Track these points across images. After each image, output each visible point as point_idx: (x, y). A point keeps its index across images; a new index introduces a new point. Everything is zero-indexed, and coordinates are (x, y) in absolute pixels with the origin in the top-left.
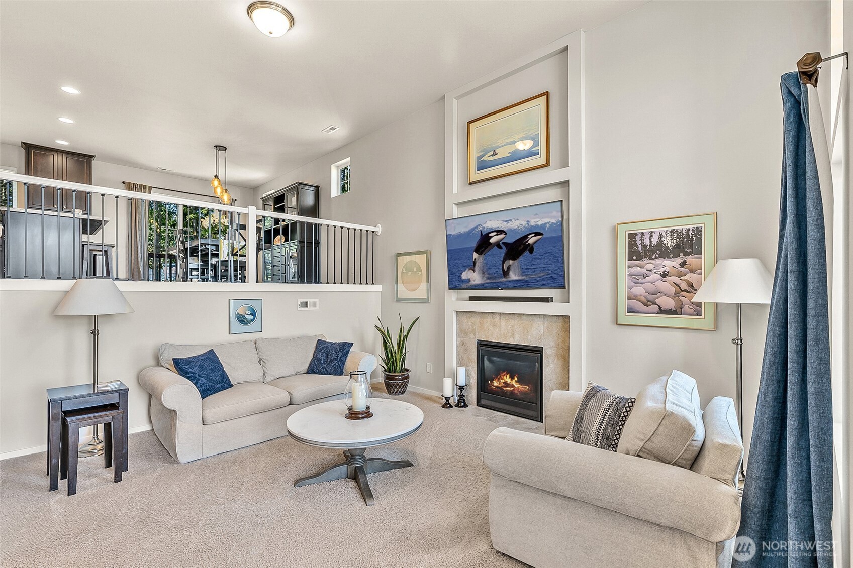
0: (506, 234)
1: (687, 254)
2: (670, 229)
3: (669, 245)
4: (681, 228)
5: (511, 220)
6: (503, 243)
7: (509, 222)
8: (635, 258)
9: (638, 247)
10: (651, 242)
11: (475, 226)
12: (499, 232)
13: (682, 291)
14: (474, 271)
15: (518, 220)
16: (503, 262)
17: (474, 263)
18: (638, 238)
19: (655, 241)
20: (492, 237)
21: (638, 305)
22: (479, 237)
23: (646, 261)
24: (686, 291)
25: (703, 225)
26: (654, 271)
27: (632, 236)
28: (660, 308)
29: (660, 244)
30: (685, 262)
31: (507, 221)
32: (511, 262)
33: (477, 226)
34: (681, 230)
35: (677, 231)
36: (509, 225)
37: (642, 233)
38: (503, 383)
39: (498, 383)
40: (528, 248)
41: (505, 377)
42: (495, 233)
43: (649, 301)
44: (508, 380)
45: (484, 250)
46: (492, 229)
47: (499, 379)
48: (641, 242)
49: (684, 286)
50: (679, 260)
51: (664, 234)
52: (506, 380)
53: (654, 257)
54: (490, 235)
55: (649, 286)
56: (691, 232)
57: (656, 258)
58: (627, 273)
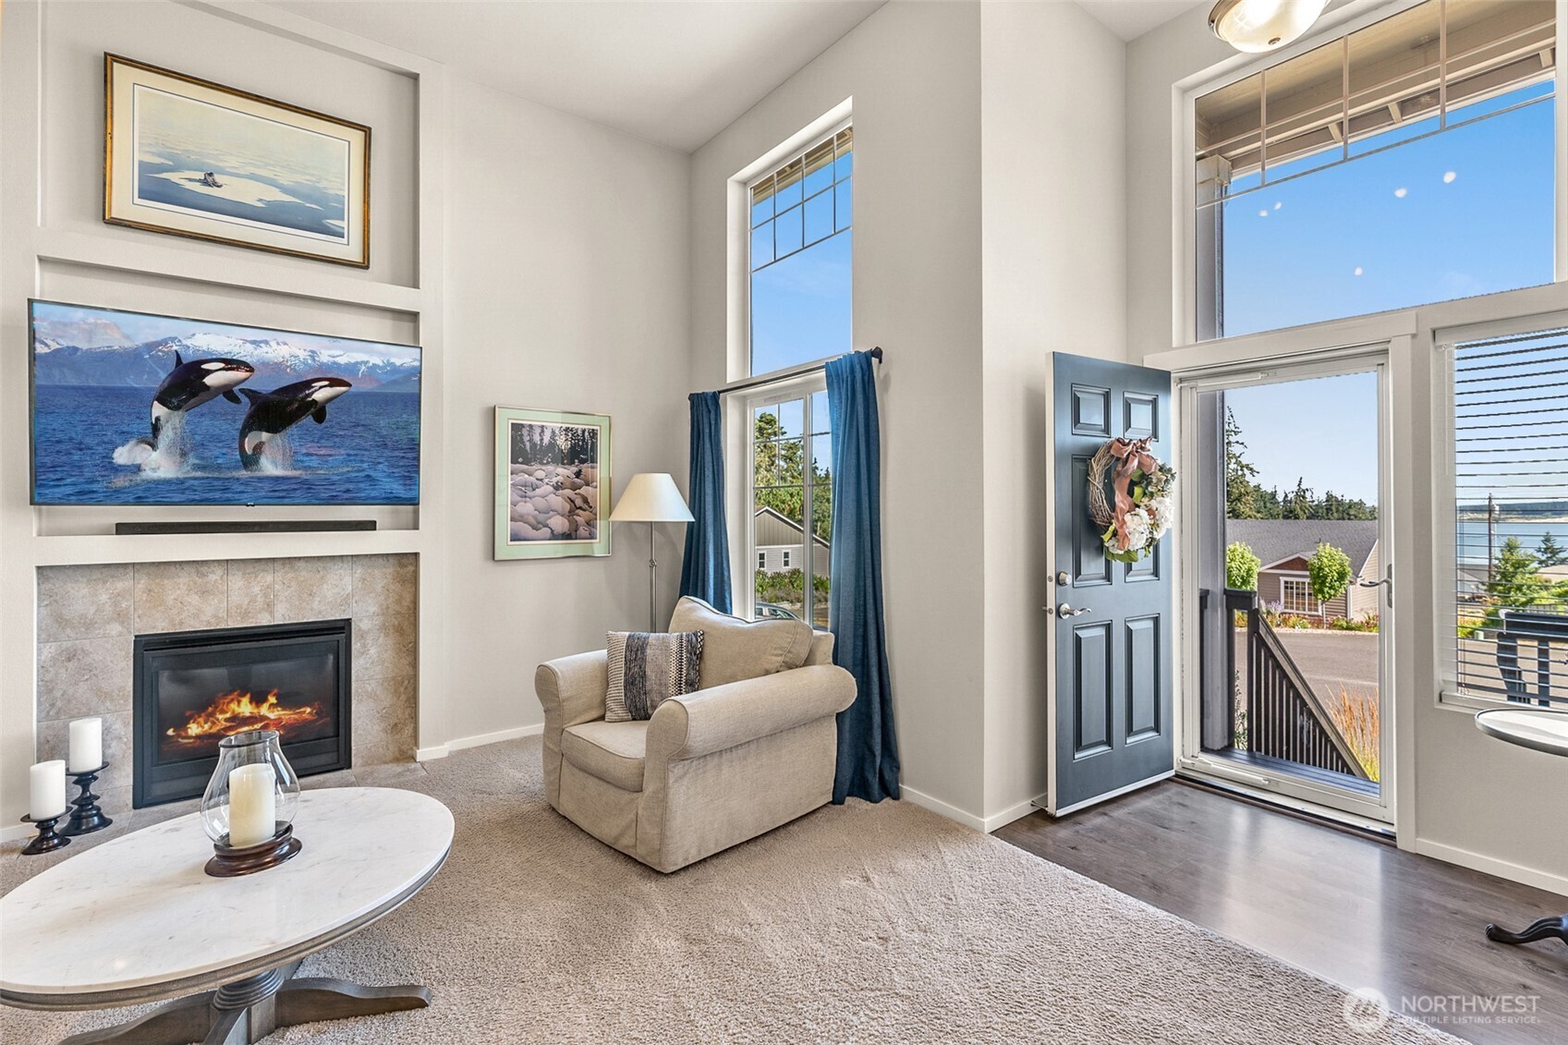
0: (251, 370)
1: (583, 461)
2: (564, 426)
3: (563, 448)
4: (576, 426)
5: (266, 342)
6: (242, 391)
7: (262, 345)
8: (520, 460)
9: (525, 445)
10: (542, 440)
11: (159, 338)
12: (231, 364)
13: (578, 508)
14: (154, 446)
15: (285, 344)
16: (243, 435)
17: (156, 428)
18: (525, 432)
19: (546, 440)
20: (209, 372)
21: (525, 529)
22: (172, 366)
23: (536, 466)
24: (580, 508)
25: (598, 428)
26: (546, 480)
27: (517, 428)
28: (552, 531)
29: (552, 445)
30: (580, 471)
31: (253, 342)
32: (265, 436)
33: (164, 342)
34: (577, 430)
35: (571, 430)
36: (259, 351)
37: (531, 426)
38: (226, 720)
39: (206, 727)
40: (312, 409)
41: (233, 706)
42: (222, 365)
43: (539, 523)
44: (245, 708)
45: (186, 401)
46: (211, 353)
47: (212, 714)
48: (528, 438)
49: (579, 502)
50: (575, 469)
51: (557, 432)
52: (238, 710)
53: (545, 462)
54: (204, 366)
55: (540, 502)
56: (586, 434)
57: (548, 463)
58: (510, 482)
